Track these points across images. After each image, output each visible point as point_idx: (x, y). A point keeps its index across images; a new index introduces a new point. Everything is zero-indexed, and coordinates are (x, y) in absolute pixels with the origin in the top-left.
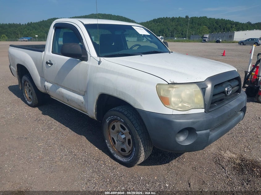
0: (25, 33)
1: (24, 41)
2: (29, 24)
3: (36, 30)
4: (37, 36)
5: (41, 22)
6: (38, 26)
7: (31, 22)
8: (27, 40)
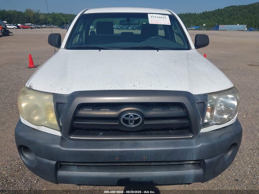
0: (198, 22)
1: (192, 30)
2: (203, 13)
3: (209, 19)
4: (205, 25)
5: (216, 11)
6: (212, 15)
7: (206, 11)
8: (195, 29)
